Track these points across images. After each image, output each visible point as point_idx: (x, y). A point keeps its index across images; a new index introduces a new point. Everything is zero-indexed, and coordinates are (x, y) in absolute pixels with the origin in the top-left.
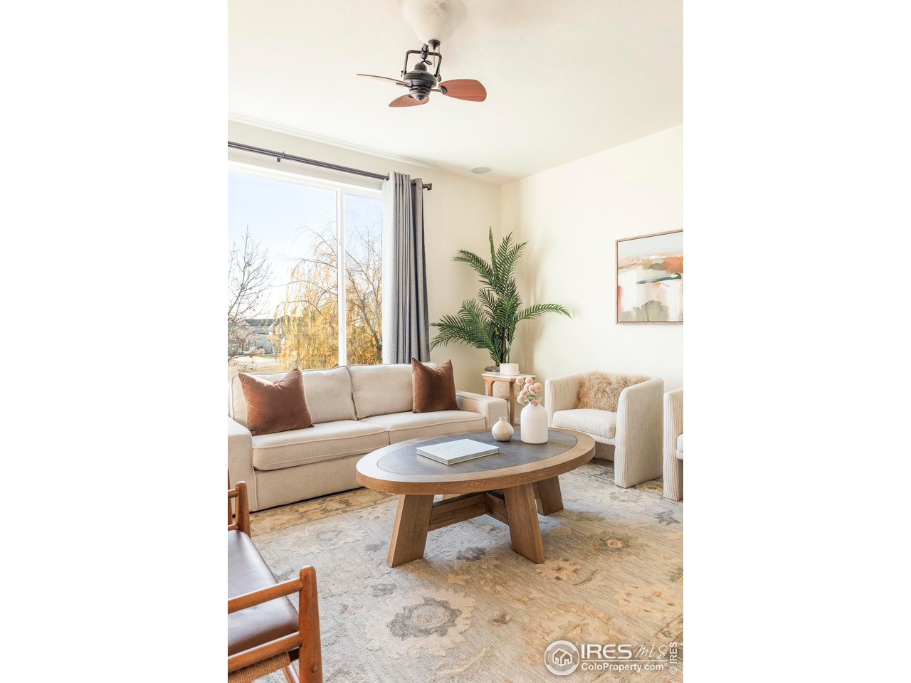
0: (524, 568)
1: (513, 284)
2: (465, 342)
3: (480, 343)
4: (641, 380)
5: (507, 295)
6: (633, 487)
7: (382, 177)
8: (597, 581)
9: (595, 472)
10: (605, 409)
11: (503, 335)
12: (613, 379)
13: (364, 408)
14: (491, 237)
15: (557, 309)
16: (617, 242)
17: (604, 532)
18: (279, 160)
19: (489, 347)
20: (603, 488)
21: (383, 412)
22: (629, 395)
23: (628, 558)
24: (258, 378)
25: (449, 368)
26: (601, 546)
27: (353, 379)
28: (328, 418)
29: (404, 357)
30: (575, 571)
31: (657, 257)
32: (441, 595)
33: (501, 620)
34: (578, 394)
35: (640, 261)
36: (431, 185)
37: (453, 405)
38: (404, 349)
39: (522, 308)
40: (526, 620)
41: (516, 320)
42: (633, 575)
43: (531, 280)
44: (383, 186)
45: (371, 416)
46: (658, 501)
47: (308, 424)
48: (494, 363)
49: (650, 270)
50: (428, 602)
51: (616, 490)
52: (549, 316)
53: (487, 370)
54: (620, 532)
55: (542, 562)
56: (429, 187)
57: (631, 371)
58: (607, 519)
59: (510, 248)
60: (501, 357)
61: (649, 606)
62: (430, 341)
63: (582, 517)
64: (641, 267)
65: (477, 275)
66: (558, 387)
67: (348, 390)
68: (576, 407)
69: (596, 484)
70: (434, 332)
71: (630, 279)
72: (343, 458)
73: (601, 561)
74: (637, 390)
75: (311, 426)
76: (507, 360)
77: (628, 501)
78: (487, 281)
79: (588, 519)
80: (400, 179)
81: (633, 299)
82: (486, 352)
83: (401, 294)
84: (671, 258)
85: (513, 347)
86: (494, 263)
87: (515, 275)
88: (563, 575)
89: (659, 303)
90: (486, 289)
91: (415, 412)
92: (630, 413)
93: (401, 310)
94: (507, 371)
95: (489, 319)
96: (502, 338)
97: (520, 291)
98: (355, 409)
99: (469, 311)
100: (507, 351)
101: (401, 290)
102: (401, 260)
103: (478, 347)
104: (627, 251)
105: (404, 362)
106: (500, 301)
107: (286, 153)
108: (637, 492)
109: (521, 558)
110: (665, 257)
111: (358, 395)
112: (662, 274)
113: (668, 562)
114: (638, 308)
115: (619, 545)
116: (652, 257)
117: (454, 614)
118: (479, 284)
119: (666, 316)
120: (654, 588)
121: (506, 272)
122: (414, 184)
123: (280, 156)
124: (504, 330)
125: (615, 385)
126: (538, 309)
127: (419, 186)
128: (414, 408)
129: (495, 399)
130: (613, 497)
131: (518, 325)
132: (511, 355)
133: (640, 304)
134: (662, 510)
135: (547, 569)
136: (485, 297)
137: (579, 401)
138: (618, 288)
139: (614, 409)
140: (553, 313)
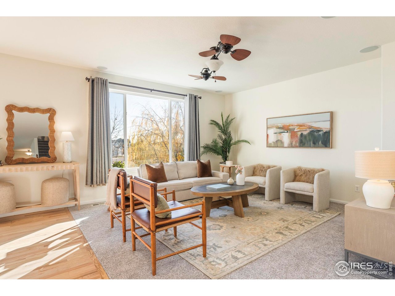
0: (239, 218)
1: (230, 132)
2: (213, 153)
3: (218, 154)
4: (275, 166)
5: (228, 136)
6: (271, 201)
7: (184, 95)
8: (259, 221)
9: (259, 197)
10: (262, 176)
11: (226, 151)
12: (265, 166)
13: (182, 176)
14: (222, 115)
15: (246, 141)
16: (267, 119)
17: (261, 211)
18: (151, 91)
19: (221, 155)
20: (261, 201)
21: (187, 177)
22: (270, 172)
23: (268, 216)
24: (151, 166)
25: (209, 162)
26: (261, 214)
27: (178, 166)
28: (171, 179)
29: (192, 159)
30: (253, 219)
31: (280, 125)
32: (217, 223)
33: (234, 227)
34: (254, 171)
35: (275, 126)
36: (201, 97)
37: (211, 175)
38: (192, 155)
39: (233, 141)
40: (241, 227)
41: (231, 145)
42: (269, 220)
43: (236, 130)
44: (185, 98)
45: (184, 179)
46: (278, 204)
47: (166, 181)
48: (223, 161)
49: (278, 129)
50: (214, 225)
51: (265, 201)
52: (243, 144)
53: (221, 163)
54: (266, 211)
55: (243, 217)
56: (200, 98)
57: (271, 163)
58: (262, 208)
59: (229, 119)
60: (225, 159)
61: (272, 225)
62: (201, 153)
63: (254, 208)
64: (275, 128)
65: (217, 129)
66: (247, 169)
67: (176, 170)
68: (253, 176)
69: (259, 200)
70: (202, 150)
71: (271, 132)
72: (178, 191)
73: (260, 217)
74: (273, 170)
75: (167, 181)
76: (228, 160)
77: (269, 204)
78: (221, 131)
79: (257, 208)
80: (191, 95)
81: (272, 139)
82: (220, 157)
83: (191, 137)
84: (285, 125)
85: (230, 155)
86: (223, 124)
87: (230, 129)
88: (249, 220)
89: (281, 141)
90: (220, 134)
91: (198, 177)
92: (271, 177)
93: (191, 142)
94: (229, 163)
95: (221, 145)
96: (226, 152)
97: (233, 135)
98: (179, 176)
99: (215, 142)
100: (228, 156)
101: (191, 135)
102: (191, 124)
103: (218, 155)
104: (271, 122)
105: (192, 160)
106: (225, 138)
107: (154, 89)
108: (272, 202)
109: (237, 217)
110: (283, 125)
111: (179, 171)
112: (282, 130)
113: (279, 217)
114: (274, 142)
115: (266, 214)
116: (279, 125)
117: (222, 227)
118: (217, 132)
119: (283, 145)
120: (274, 222)
121: (227, 128)
122: (195, 97)
123: (151, 90)
124: (227, 149)
125: (266, 168)
126: (239, 141)
127: (197, 98)
128: (198, 176)
129: (224, 173)
130: (264, 203)
131: (232, 147)
132: (229, 158)
133: (275, 141)
134: (279, 206)
135: (245, 219)
136: (220, 137)
137: (254, 174)
138: (267, 135)
139: (265, 176)
140: (244, 143)
